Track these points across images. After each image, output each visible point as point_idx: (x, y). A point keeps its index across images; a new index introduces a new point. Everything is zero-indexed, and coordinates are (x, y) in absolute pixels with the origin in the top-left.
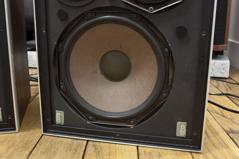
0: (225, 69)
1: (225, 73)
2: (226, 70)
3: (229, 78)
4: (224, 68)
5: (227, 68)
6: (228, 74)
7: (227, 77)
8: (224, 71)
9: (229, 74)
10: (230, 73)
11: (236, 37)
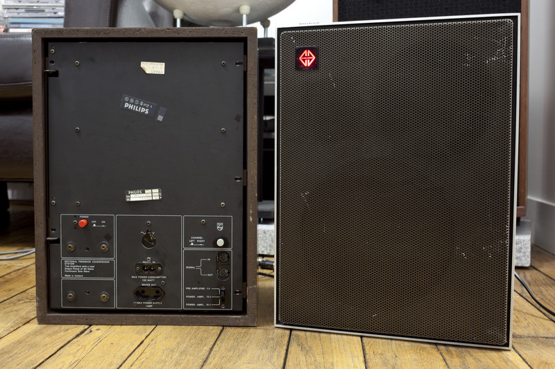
0: (523, 250)
1: (523, 258)
2: (524, 253)
3: (532, 267)
4: (521, 248)
5: (526, 248)
6: (529, 259)
7: (528, 265)
8: (521, 254)
9: (531, 260)
10: (532, 258)
11: (548, 194)
